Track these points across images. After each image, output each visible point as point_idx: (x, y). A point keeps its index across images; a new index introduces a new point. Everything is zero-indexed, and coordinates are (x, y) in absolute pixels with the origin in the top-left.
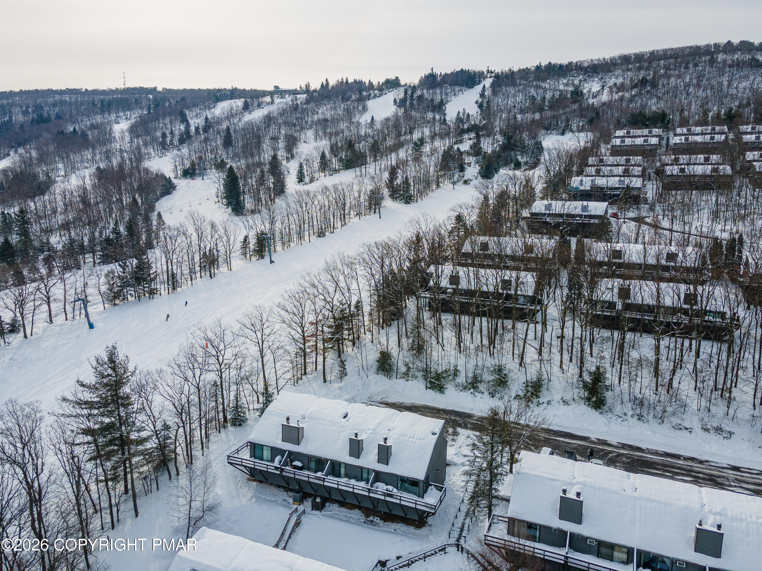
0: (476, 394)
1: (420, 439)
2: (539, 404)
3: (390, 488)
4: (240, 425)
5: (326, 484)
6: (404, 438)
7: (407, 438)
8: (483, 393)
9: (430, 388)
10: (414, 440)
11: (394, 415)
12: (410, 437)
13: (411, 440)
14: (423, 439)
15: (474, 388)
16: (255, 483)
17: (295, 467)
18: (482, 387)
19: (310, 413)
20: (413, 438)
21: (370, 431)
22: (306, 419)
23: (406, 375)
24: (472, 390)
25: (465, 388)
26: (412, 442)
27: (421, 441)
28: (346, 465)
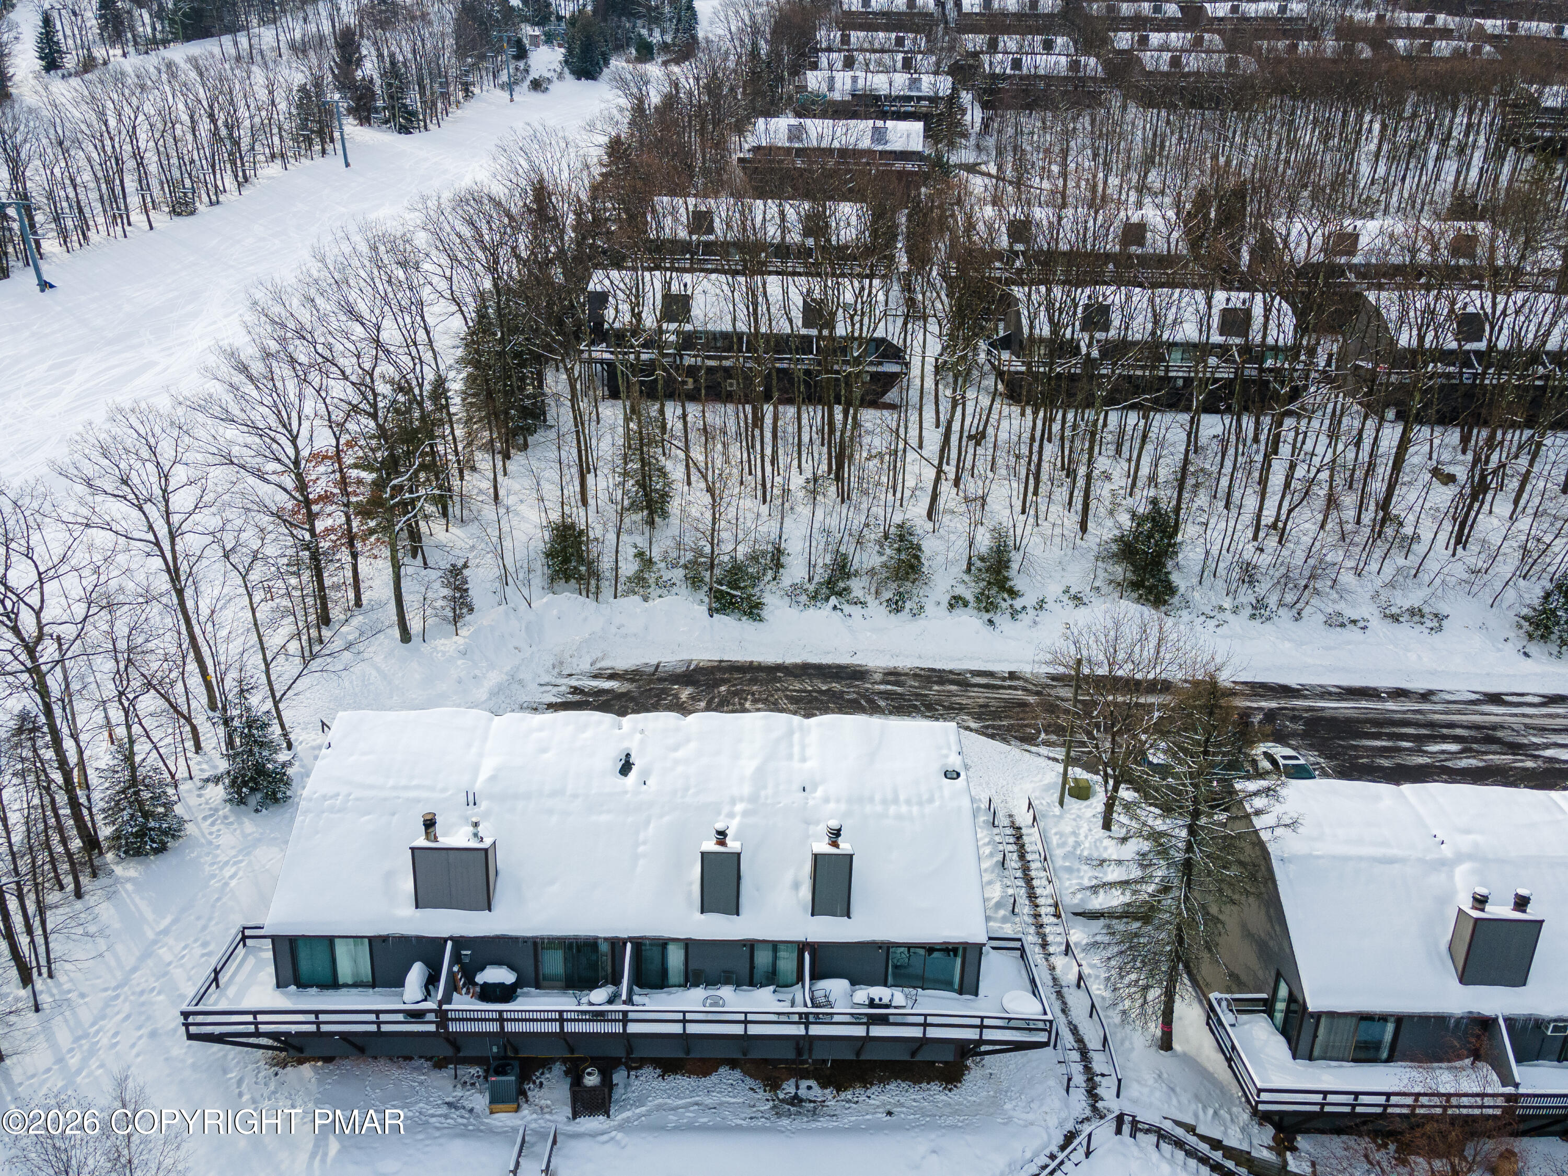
0: (847, 608)
1: (920, 804)
2: (1014, 614)
3: (880, 993)
4: (162, 849)
5: (633, 1028)
6: (868, 809)
7: (879, 808)
8: (864, 604)
9: (717, 611)
10: (904, 809)
11: (791, 733)
12: (884, 802)
13: (892, 810)
14: (931, 800)
15: (839, 594)
16: (306, 1069)
17: (491, 993)
18: (857, 587)
19: (493, 778)
20: (896, 801)
21: (739, 807)
22: (483, 805)
23: (639, 583)
24: (833, 600)
25: (814, 597)
26: (899, 817)
27: (928, 809)
28: (688, 945)
